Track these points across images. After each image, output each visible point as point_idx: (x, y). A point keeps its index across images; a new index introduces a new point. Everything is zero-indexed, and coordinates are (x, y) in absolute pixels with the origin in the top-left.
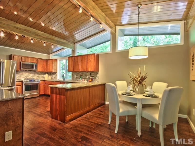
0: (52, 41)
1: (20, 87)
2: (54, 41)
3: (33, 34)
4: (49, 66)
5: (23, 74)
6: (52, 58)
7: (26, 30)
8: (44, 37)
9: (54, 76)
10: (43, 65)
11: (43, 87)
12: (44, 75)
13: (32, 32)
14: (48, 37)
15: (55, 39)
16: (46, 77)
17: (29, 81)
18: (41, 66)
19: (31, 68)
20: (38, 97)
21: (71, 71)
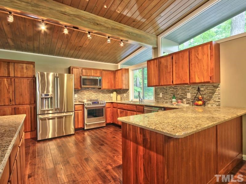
0: (122, 33)
1: (80, 112)
2: (124, 32)
3: (91, 22)
4: (117, 80)
5: (85, 93)
6: (121, 68)
7: (78, 16)
8: (107, 28)
9: (125, 95)
10: (109, 79)
11: (110, 112)
12: (111, 94)
13: (89, 19)
14: (113, 27)
15: (125, 30)
16: (114, 97)
17: (91, 103)
18: (107, 81)
19: (94, 84)
20: (105, 128)
21: (155, 85)
